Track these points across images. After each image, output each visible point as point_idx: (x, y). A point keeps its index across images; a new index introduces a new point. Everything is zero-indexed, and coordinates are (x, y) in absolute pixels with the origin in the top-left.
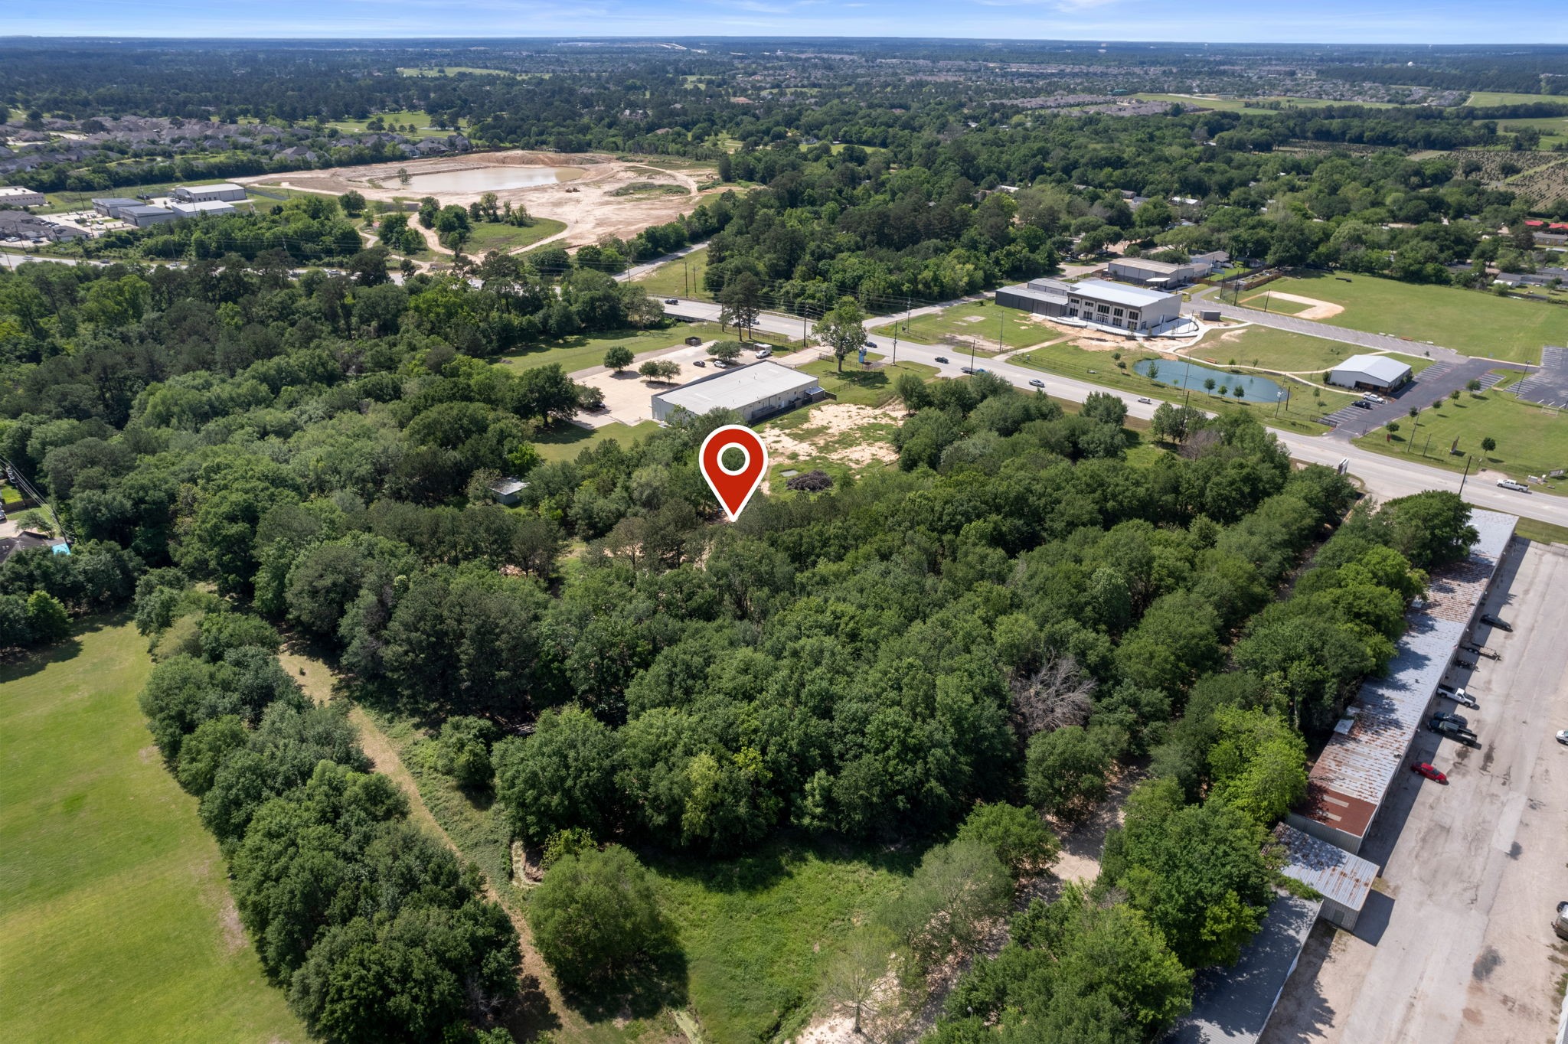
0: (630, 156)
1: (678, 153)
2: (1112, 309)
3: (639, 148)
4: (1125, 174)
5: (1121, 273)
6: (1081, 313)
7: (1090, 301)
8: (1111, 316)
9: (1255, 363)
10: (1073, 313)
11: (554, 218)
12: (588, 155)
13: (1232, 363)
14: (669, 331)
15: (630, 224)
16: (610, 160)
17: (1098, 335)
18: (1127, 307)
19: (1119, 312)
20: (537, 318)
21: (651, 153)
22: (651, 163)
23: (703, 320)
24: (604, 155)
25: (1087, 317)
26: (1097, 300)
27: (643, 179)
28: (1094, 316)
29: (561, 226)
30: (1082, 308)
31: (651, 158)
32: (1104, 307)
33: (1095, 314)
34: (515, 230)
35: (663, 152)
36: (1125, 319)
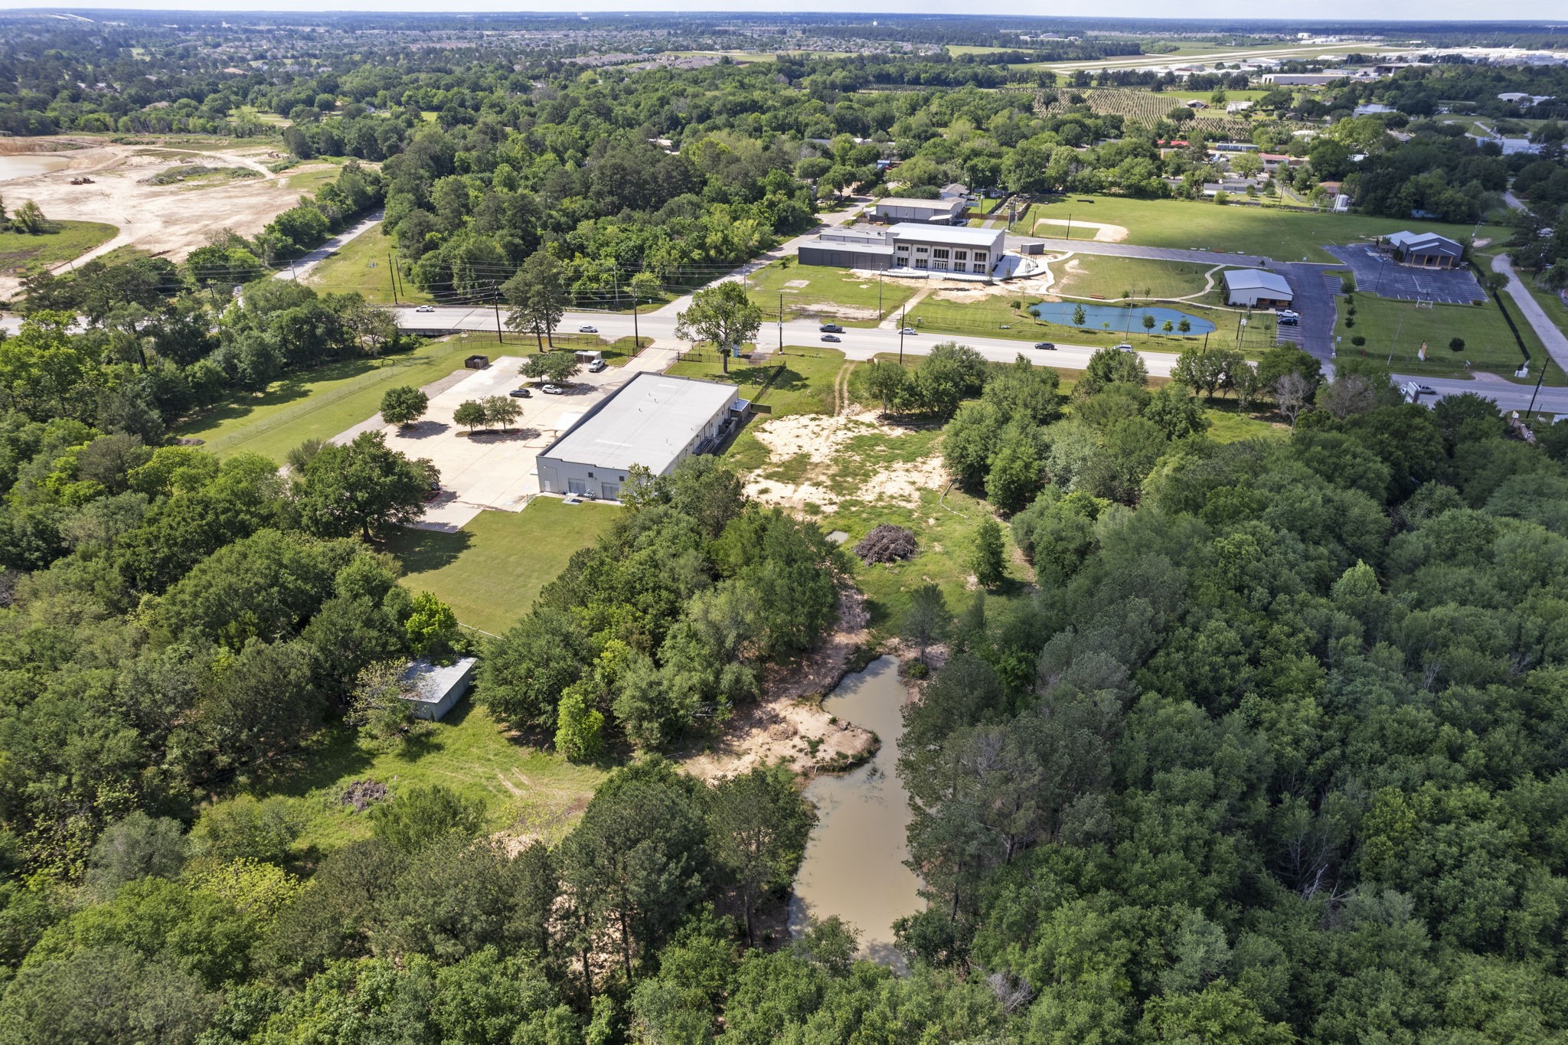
0: (131, 137)
1: (204, 130)
2: (952, 252)
3: (143, 126)
4: (775, 117)
5: (892, 215)
6: (912, 262)
7: (922, 246)
8: (952, 261)
9: (1148, 293)
10: (902, 263)
11: (83, 218)
12: (62, 138)
13: (1126, 295)
14: (419, 352)
15: (216, 218)
16: (101, 144)
17: (950, 285)
18: (971, 247)
19: (962, 256)
20: (213, 361)
21: (162, 132)
22: (167, 144)
23: (457, 332)
24: (88, 138)
25: (921, 265)
26: (931, 244)
27: (175, 163)
28: (930, 263)
29: (109, 231)
30: (914, 255)
31: (167, 137)
32: (941, 251)
33: (931, 261)
34: (28, 240)
35: (180, 130)
36: (970, 262)
